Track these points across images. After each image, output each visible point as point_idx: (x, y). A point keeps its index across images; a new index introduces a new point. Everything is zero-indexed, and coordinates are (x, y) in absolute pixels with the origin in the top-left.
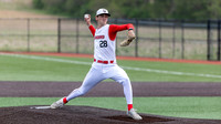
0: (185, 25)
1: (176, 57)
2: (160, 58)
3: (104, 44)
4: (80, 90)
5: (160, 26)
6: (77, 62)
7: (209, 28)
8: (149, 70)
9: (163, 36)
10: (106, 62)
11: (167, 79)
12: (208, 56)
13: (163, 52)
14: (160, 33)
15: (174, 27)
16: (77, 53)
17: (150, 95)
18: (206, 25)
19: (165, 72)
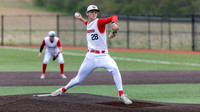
0: (172, 19)
1: (164, 48)
2: (150, 49)
3: (95, 37)
4: (76, 80)
5: (149, 21)
6: (74, 54)
7: (193, 22)
8: (139, 60)
9: (152, 30)
10: (98, 52)
11: (156, 68)
12: (193, 47)
13: (152, 44)
14: (149, 27)
15: (162, 21)
16: (75, 45)
17: (141, 83)
18: (190, 19)
19: (155, 62)
